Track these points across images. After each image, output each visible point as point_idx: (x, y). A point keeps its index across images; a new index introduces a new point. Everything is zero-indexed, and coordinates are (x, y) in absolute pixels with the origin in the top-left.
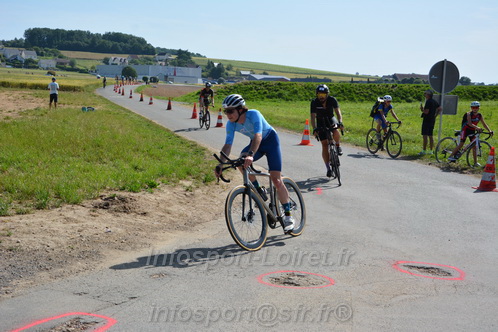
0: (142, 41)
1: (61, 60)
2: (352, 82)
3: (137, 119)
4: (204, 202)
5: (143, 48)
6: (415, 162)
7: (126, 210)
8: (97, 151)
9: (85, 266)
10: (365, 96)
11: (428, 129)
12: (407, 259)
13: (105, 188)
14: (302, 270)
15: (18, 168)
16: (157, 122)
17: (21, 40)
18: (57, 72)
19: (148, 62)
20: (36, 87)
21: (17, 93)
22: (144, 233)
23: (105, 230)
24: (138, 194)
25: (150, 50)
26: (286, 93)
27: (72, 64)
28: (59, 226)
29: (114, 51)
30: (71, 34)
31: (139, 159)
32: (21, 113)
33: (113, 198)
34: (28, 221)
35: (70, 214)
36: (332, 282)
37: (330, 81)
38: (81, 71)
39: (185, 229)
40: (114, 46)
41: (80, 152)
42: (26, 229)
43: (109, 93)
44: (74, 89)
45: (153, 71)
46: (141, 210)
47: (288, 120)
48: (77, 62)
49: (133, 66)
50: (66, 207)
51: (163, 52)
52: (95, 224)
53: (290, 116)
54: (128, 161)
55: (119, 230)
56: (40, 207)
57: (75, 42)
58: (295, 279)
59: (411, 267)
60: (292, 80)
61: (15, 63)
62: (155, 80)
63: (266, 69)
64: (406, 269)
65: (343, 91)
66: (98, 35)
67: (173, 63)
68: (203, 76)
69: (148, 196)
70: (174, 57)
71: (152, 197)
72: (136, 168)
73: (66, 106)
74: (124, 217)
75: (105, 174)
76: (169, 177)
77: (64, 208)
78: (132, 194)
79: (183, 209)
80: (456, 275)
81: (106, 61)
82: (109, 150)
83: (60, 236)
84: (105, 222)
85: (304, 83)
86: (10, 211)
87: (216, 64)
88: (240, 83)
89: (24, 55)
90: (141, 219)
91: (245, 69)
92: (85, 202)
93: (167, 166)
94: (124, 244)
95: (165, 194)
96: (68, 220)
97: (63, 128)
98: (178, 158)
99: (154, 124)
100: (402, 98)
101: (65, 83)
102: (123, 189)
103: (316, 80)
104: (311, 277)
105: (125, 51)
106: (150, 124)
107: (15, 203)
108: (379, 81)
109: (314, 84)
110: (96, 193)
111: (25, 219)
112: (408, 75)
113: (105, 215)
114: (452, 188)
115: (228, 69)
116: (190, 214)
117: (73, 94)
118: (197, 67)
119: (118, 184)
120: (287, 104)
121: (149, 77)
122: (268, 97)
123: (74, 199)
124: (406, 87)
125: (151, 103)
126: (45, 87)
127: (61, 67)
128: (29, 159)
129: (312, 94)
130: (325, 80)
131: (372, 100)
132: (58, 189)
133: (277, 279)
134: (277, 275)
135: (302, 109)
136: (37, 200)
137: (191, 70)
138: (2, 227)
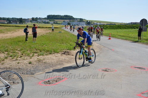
0: (72, 17)
1: (54, 22)
2: (121, 24)
3: (71, 34)
5: (72, 18)
6: (136, 43)
7: (69, 54)
10: (124, 28)
11: (139, 35)
13: (64, 49)
14: (109, 68)
15: (46, 45)
17: (46, 18)
18: (53, 24)
19: (73, 21)
20: (49, 28)
21: (45, 29)
23: (64, 59)
25: (74, 19)
26: (105, 27)
27: (57, 22)
29: (66, 19)
30: (57, 16)
31: (71, 43)
32: (46, 33)
33: (66, 52)
35: (57, 55)
36: (116, 71)
38: (59, 24)
40: (66, 18)
41: (59, 42)
42: (48, 58)
44: (57, 28)
45: (74, 23)
46: (72, 54)
47: (106, 34)
48: (58, 22)
49: (70, 22)
51: (77, 19)
52: (62, 57)
53: (106, 33)
54: (69, 43)
55: (67, 59)
56: (50, 54)
58: (108, 70)
59: (135, 67)
60: (106, 24)
61: (45, 23)
63: (100, 22)
65: (119, 27)
66: (62, 16)
68: (86, 24)
69: (73, 51)
70: (79, 20)
71: (75, 51)
72: (71, 45)
73: (56, 32)
74: (68, 56)
75: (64, 46)
77: (55, 54)
78: (70, 51)
80: (146, 69)
81: (64, 21)
82: (65, 41)
83: (54, 60)
84: (64, 57)
85: (109, 25)
86: (44, 55)
87: (89, 21)
89: (47, 21)
90: (72, 56)
91: (95, 22)
92: (60, 53)
94: (68, 62)
96: (56, 56)
97: (55, 36)
100: (133, 28)
101: (55, 27)
102: (68, 50)
103: (112, 24)
104: (111, 70)
105: (68, 19)
107: (45, 53)
108: (127, 24)
110: (62, 51)
111: (47, 56)
113: (64, 55)
114: (146, 49)
115: (91, 22)
117: (57, 29)
123: (57, 52)
124: (134, 25)
126: (51, 28)
128: (48, 43)
129: (111, 28)
130: (114, 24)
131: (126, 29)
132: (54, 50)
133: (103, 70)
134: (103, 69)
135: (109, 31)
136: (50, 52)
137: (83, 23)
138: (43, 58)
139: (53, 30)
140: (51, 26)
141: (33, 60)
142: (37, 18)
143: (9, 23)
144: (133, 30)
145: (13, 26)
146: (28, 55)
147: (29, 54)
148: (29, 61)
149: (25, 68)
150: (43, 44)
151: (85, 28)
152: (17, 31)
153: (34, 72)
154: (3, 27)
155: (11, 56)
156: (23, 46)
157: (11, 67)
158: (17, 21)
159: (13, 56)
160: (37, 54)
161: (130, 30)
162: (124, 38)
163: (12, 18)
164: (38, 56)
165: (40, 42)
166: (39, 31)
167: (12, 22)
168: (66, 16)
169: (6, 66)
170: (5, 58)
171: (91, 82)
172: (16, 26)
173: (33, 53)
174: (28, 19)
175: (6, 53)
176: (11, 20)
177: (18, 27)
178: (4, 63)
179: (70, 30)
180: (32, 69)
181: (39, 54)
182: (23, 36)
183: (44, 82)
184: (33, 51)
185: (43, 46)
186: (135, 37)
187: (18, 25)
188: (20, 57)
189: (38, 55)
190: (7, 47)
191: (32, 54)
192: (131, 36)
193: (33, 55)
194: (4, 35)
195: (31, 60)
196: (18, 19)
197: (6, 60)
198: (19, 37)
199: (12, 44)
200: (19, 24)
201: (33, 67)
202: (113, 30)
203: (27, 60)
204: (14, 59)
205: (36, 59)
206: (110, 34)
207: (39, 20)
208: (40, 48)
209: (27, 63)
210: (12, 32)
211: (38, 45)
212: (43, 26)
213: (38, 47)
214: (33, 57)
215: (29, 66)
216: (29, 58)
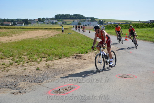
0: (82, 16)
1: (63, 22)
2: (138, 23)
5: (83, 17)
7: (80, 59)
8: (73, 44)
13: (75, 53)
14: (127, 73)
15: (54, 49)
16: (87, 36)
17: (54, 18)
18: (62, 25)
19: (84, 21)
20: (58, 29)
21: (53, 31)
22: (85, 64)
23: (76, 64)
24: (83, 55)
25: (85, 18)
27: (66, 23)
28: (65, 63)
29: (76, 19)
30: (65, 15)
31: (83, 46)
32: (54, 35)
33: (77, 55)
35: (67, 60)
36: (136, 77)
38: (68, 24)
40: (76, 17)
42: (57, 64)
45: (85, 23)
46: (84, 59)
48: (67, 22)
49: (80, 22)
50: (66, 58)
51: (88, 18)
52: (73, 62)
54: (80, 46)
55: (79, 64)
56: (60, 58)
57: (66, 17)
58: (126, 76)
60: (122, 23)
61: (53, 23)
62: (86, 25)
63: (114, 21)
65: (136, 26)
66: (72, 15)
67: (90, 21)
68: (98, 24)
69: (86, 55)
70: (90, 19)
71: (87, 55)
72: (82, 48)
75: (75, 50)
76: (91, 50)
81: (74, 21)
82: (75, 44)
83: (65, 65)
84: (75, 62)
85: (125, 24)
86: (53, 59)
87: (101, 20)
88: (108, 25)
89: (55, 21)
90: (84, 61)
91: (109, 21)
92: (70, 57)
94: (80, 67)
95: (90, 54)
96: (67, 61)
97: (64, 38)
100: (153, 27)
102: (79, 53)
103: (128, 23)
104: (130, 76)
105: (78, 19)
106: (85, 36)
107: (54, 57)
108: (146, 22)
110: (73, 55)
111: (57, 61)
113: (76, 60)
115: (104, 22)
117: (66, 30)
118: (96, 21)
123: (68, 56)
125: (85, 31)
127: (63, 24)
128: (57, 46)
129: (127, 27)
130: (131, 23)
131: (144, 27)
132: (64, 53)
134: (121, 75)
135: (125, 31)
136: (59, 56)
138: (52, 63)
139: (63, 31)
140: (61, 27)
141: (41, 66)
142: (44, 18)
143: (13, 24)
145: (18, 28)
146: (36, 60)
147: (37, 59)
148: (36, 67)
149: (32, 75)
150: (51, 47)
152: (22, 33)
153: (42, 80)
154: (7, 29)
155: (16, 62)
156: (29, 50)
157: (17, 74)
158: (22, 22)
159: (19, 61)
160: (45, 59)
161: (149, 29)
162: (143, 38)
163: (17, 19)
164: (47, 62)
165: (48, 45)
166: (47, 33)
167: (17, 24)
168: (76, 15)
169: (11, 73)
170: (10, 64)
171: (107, 91)
172: (21, 28)
173: (40, 57)
174: (35, 20)
175: (11, 58)
176: (16, 22)
177: (23, 29)
178: (9, 70)
180: (40, 76)
181: (48, 59)
182: (29, 39)
183: (54, 91)
184: (40, 56)
185: (51, 50)
187: (23, 27)
188: (27, 63)
189: (47, 60)
190: (12, 51)
192: (151, 36)
193: (41, 60)
194: (8, 38)
195: (39, 66)
196: (23, 20)
197: (11, 66)
198: (24, 40)
199: (17, 48)
200: (24, 25)
201: (41, 73)
203: (34, 66)
204: (20, 65)
205: (44, 65)
207: (46, 21)
208: (49, 51)
209: (34, 70)
210: (17, 35)
211: (46, 48)
212: (50, 27)
213: (46, 51)
214: (41, 62)
215: (36, 72)
216: (36, 63)
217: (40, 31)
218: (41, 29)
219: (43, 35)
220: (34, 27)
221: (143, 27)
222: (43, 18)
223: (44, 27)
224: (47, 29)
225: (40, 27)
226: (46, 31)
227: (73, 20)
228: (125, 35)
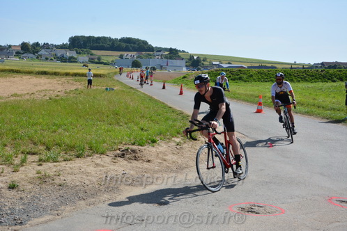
0: (145, 43)
1: (92, 57)
2: (291, 68)
3: (142, 95)
4: (189, 153)
5: (146, 47)
6: (340, 125)
7: (136, 159)
8: (116, 117)
9: (109, 197)
10: (302, 78)
12: (338, 196)
13: (121, 143)
14: (260, 201)
15: (64, 129)
16: (155, 97)
17: (67, 44)
18: (89, 65)
19: (149, 57)
20: (75, 75)
21: (64, 79)
23: (123, 172)
24: (144, 148)
25: (151, 49)
26: (245, 76)
27: (99, 59)
28: (91, 169)
29: (127, 50)
30: (99, 39)
31: (144, 123)
32: (66, 93)
33: (127, 150)
34: (71, 166)
35: (98, 161)
36: (283, 212)
37: (275, 67)
38: (105, 64)
39: (177, 172)
40: (127, 46)
41: (105, 118)
42: (70, 171)
43: (123, 78)
44: (100, 76)
45: (153, 62)
46: (146, 158)
47: (246, 95)
48: (102, 58)
49: (139, 60)
51: (159, 50)
52: (116, 168)
53: (248, 92)
54: (137, 124)
55: (132, 172)
56: (78, 157)
57: (101, 44)
58: (256, 209)
59: (342, 201)
60: (249, 67)
61: (62, 59)
62: (154, 69)
63: (230, 60)
64: (338, 203)
66: (116, 39)
67: (166, 57)
68: (186, 66)
69: (151, 148)
70: (167, 53)
71: (154, 149)
72: (142, 129)
73: (95, 88)
74: (135, 163)
75: (122, 134)
76: (165, 135)
77: (95, 157)
78: (140, 147)
79: (175, 158)
81: (121, 57)
82: (124, 117)
83: (92, 176)
84: (122, 166)
85: (257, 70)
86: (60, 159)
87: (195, 58)
88: (212, 70)
89: (68, 54)
90: (146, 165)
91: (216, 60)
92: (108, 153)
93: (163, 127)
95: (162, 147)
96: (97, 165)
97: (93, 102)
98: (171, 122)
99: (154, 99)
100: (329, 79)
102: (134, 144)
103: (266, 67)
104: (267, 207)
105: (134, 50)
106: (151, 99)
107: (62, 154)
108: (311, 67)
109: (265, 70)
110: (115, 147)
111: (69, 164)
112: (333, 63)
113: (122, 162)
115: (204, 60)
116: (180, 161)
117: (100, 79)
118: (183, 59)
119: (130, 140)
120: (245, 84)
121: (150, 67)
122: (232, 79)
123: (101, 150)
124: (331, 71)
125: (151, 85)
127: (92, 61)
128: (71, 124)
129: (262, 77)
130: (273, 67)
131: (306, 80)
132: (90, 143)
133: (243, 209)
134: (243, 206)
135: (256, 88)
136: (77, 151)
137: (178, 61)
138: (55, 170)
139: (90, 82)
140: (85, 71)
141: (23, 176)
142: (37, 44)
144: (330, 84)
146: (7, 161)
147: (11, 156)
148: (9, 181)
150: (55, 124)
151: (184, 77)
153: (25, 216)
160: (36, 158)
161: (320, 85)
164: (41, 165)
165: (46, 117)
166: (45, 84)
168: (128, 41)
173: (22, 153)
174: (10, 46)
179: (139, 82)
181: (43, 157)
184: (23, 148)
185: (55, 132)
186: (335, 106)
189: (40, 160)
191: (21, 156)
192: (324, 104)
193: (23, 161)
195: (17, 177)
201: (21, 198)
202: (268, 83)
205: (32, 174)
206: (260, 97)
207: (43, 52)
208: (48, 137)
209: (2, 188)
211: (39, 127)
212: (55, 68)
213: (41, 134)
214: (22, 166)
215: (7, 195)
216: (10, 169)
217: (26, 78)
218: (29, 73)
219: (34, 90)
220: (7, 68)
221: (304, 80)
222: (34, 44)
223: (37, 69)
224: (45, 73)
225: (27, 69)
226: (43, 80)
227: (119, 53)
228: (257, 99)
